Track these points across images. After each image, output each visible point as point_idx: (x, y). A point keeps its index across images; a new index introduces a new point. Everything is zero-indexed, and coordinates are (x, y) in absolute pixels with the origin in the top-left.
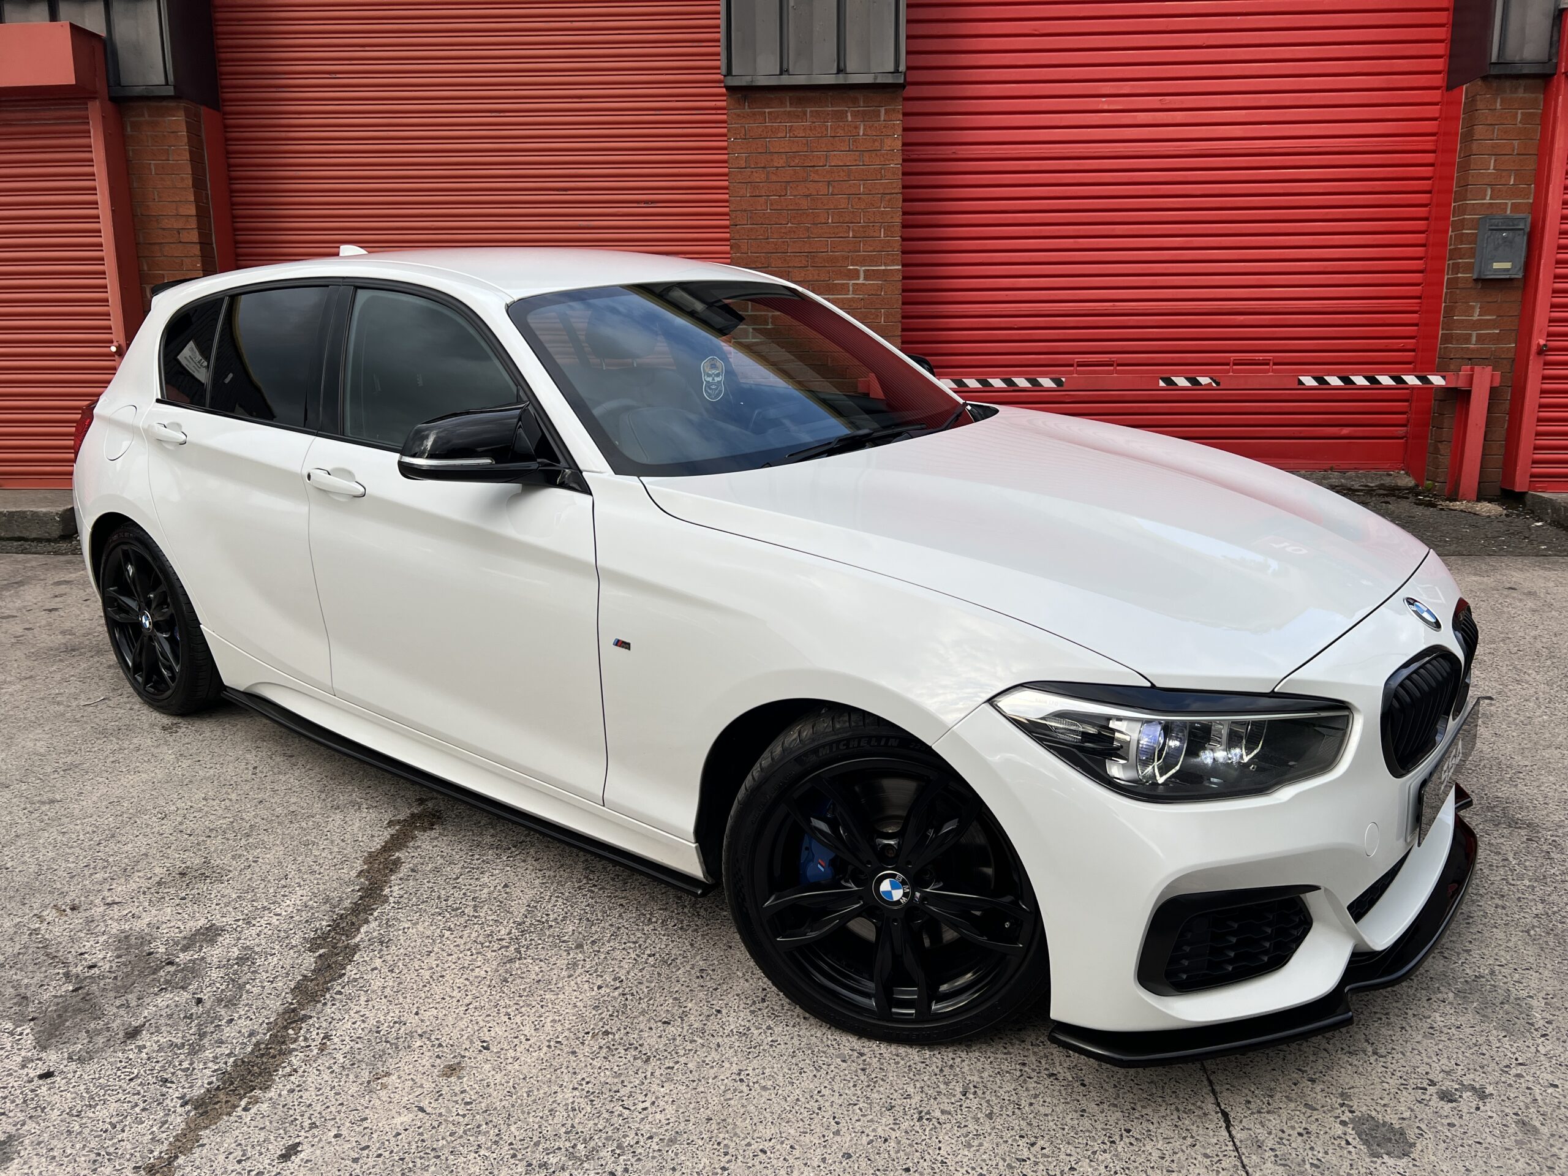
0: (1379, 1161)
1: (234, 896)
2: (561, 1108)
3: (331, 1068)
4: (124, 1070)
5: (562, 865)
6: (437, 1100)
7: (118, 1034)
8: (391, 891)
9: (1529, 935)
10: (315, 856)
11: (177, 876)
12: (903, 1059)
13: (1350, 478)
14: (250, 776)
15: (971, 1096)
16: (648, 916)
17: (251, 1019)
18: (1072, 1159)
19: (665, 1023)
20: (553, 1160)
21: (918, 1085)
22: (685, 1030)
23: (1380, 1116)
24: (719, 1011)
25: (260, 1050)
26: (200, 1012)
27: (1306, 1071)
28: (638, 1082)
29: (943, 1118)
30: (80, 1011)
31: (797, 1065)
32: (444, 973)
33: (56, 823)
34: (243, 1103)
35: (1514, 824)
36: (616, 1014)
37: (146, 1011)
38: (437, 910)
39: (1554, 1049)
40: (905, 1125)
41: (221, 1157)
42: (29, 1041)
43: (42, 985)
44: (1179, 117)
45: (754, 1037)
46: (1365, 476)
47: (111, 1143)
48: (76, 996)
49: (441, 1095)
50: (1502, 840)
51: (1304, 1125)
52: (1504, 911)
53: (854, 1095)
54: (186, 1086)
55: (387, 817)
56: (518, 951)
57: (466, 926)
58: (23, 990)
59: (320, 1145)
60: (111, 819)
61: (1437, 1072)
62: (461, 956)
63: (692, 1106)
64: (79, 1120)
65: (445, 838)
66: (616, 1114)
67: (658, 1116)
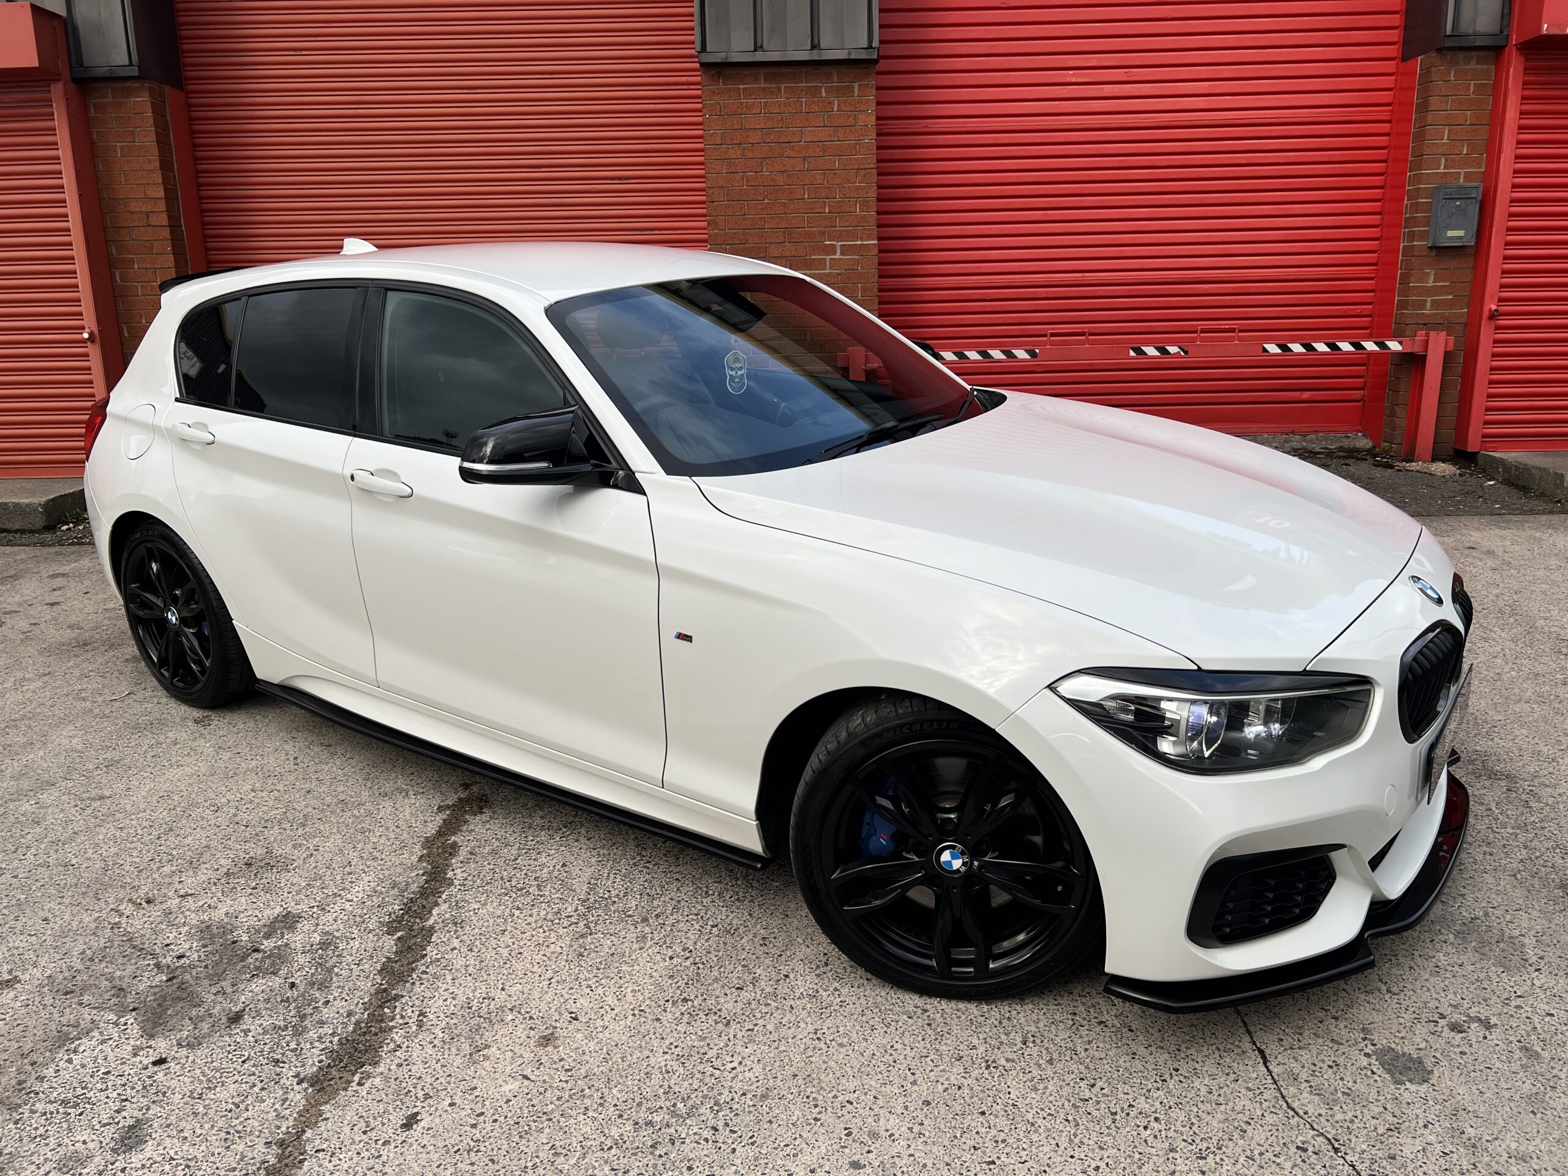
0: (1403, 1087)
1: (304, 884)
2: (655, 1071)
3: (432, 1042)
4: (234, 1053)
5: (614, 844)
6: (538, 1068)
7: (221, 1019)
8: (455, 874)
9: (1516, 879)
10: (374, 843)
11: (244, 867)
12: (963, 1014)
13: (1311, 441)
14: (293, 767)
15: (1031, 1045)
16: (705, 889)
17: (346, 1001)
18: (1129, 1097)
19: (738, 988)
20: (657, 1118)
21: (981, 1037)
22: (758, 995)
23: (1399, 1048)
24: (787, 976)
25: (361, 1028)
26: (295, 996)
27: (1329, 1010)
28: (722, 1044)
29: (1008, 1065)
30: (179, 999)
31: (867, 1022)
32: (521, 951)
33: (110, 819)
34: (356, 1078)
35: (1493, 775)
36: (691, 982)
37: (243, 997)
38: (503, 891)
39: (1547, 982)
40: (975, 1073)
41: (347, 1129)
42: (135, 1030)
43: (135, 977)
44: (1145, 89)
45: (824, 998)
46: (1325, 439)
47: (238, 1121)
48: (171, 986)
49: (541, 1063)
50: (1484, 791)
51: (1332, 1058)
52: (1492, 858)
53: (924, 1048)
54: (299, 1065)
55: (436, 802)
56: (587, 926)
57: (533, 905)
58: (118, 983)
59: (438, 1114)
60: (164, 813)
61: (1446, 1006)
62: (534, 933)
63: (777, 1064)
64: (201, 1102)
65: (496, 821)
66: (708, 1074)
67: (747, 1074)
